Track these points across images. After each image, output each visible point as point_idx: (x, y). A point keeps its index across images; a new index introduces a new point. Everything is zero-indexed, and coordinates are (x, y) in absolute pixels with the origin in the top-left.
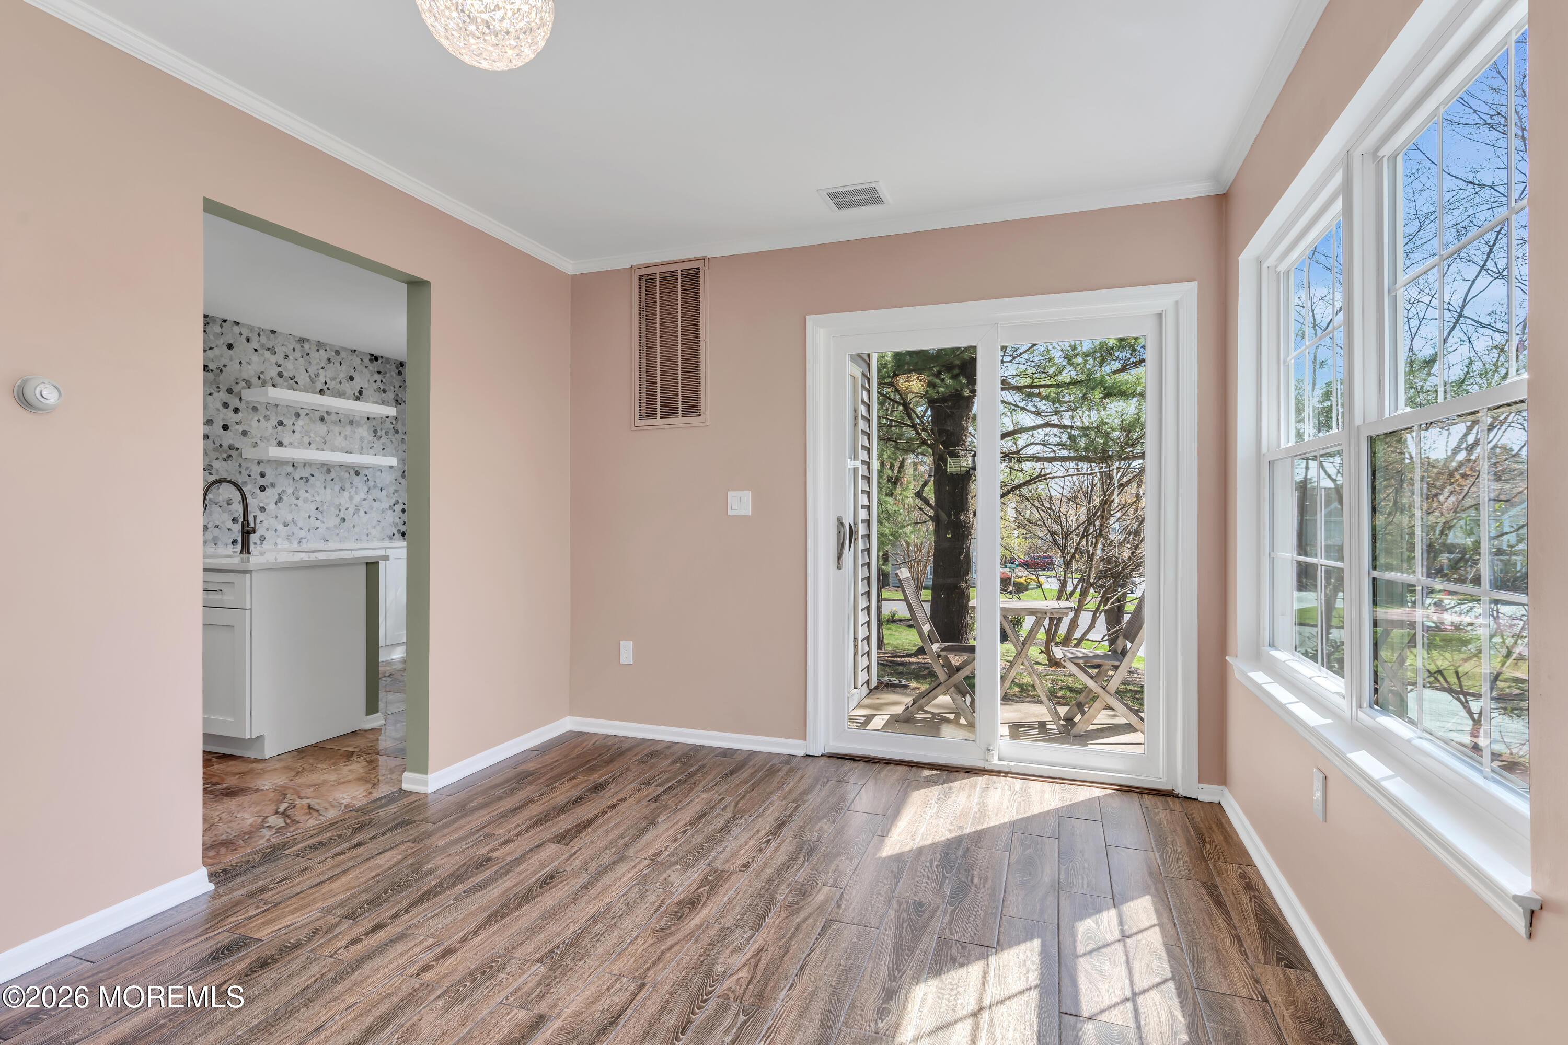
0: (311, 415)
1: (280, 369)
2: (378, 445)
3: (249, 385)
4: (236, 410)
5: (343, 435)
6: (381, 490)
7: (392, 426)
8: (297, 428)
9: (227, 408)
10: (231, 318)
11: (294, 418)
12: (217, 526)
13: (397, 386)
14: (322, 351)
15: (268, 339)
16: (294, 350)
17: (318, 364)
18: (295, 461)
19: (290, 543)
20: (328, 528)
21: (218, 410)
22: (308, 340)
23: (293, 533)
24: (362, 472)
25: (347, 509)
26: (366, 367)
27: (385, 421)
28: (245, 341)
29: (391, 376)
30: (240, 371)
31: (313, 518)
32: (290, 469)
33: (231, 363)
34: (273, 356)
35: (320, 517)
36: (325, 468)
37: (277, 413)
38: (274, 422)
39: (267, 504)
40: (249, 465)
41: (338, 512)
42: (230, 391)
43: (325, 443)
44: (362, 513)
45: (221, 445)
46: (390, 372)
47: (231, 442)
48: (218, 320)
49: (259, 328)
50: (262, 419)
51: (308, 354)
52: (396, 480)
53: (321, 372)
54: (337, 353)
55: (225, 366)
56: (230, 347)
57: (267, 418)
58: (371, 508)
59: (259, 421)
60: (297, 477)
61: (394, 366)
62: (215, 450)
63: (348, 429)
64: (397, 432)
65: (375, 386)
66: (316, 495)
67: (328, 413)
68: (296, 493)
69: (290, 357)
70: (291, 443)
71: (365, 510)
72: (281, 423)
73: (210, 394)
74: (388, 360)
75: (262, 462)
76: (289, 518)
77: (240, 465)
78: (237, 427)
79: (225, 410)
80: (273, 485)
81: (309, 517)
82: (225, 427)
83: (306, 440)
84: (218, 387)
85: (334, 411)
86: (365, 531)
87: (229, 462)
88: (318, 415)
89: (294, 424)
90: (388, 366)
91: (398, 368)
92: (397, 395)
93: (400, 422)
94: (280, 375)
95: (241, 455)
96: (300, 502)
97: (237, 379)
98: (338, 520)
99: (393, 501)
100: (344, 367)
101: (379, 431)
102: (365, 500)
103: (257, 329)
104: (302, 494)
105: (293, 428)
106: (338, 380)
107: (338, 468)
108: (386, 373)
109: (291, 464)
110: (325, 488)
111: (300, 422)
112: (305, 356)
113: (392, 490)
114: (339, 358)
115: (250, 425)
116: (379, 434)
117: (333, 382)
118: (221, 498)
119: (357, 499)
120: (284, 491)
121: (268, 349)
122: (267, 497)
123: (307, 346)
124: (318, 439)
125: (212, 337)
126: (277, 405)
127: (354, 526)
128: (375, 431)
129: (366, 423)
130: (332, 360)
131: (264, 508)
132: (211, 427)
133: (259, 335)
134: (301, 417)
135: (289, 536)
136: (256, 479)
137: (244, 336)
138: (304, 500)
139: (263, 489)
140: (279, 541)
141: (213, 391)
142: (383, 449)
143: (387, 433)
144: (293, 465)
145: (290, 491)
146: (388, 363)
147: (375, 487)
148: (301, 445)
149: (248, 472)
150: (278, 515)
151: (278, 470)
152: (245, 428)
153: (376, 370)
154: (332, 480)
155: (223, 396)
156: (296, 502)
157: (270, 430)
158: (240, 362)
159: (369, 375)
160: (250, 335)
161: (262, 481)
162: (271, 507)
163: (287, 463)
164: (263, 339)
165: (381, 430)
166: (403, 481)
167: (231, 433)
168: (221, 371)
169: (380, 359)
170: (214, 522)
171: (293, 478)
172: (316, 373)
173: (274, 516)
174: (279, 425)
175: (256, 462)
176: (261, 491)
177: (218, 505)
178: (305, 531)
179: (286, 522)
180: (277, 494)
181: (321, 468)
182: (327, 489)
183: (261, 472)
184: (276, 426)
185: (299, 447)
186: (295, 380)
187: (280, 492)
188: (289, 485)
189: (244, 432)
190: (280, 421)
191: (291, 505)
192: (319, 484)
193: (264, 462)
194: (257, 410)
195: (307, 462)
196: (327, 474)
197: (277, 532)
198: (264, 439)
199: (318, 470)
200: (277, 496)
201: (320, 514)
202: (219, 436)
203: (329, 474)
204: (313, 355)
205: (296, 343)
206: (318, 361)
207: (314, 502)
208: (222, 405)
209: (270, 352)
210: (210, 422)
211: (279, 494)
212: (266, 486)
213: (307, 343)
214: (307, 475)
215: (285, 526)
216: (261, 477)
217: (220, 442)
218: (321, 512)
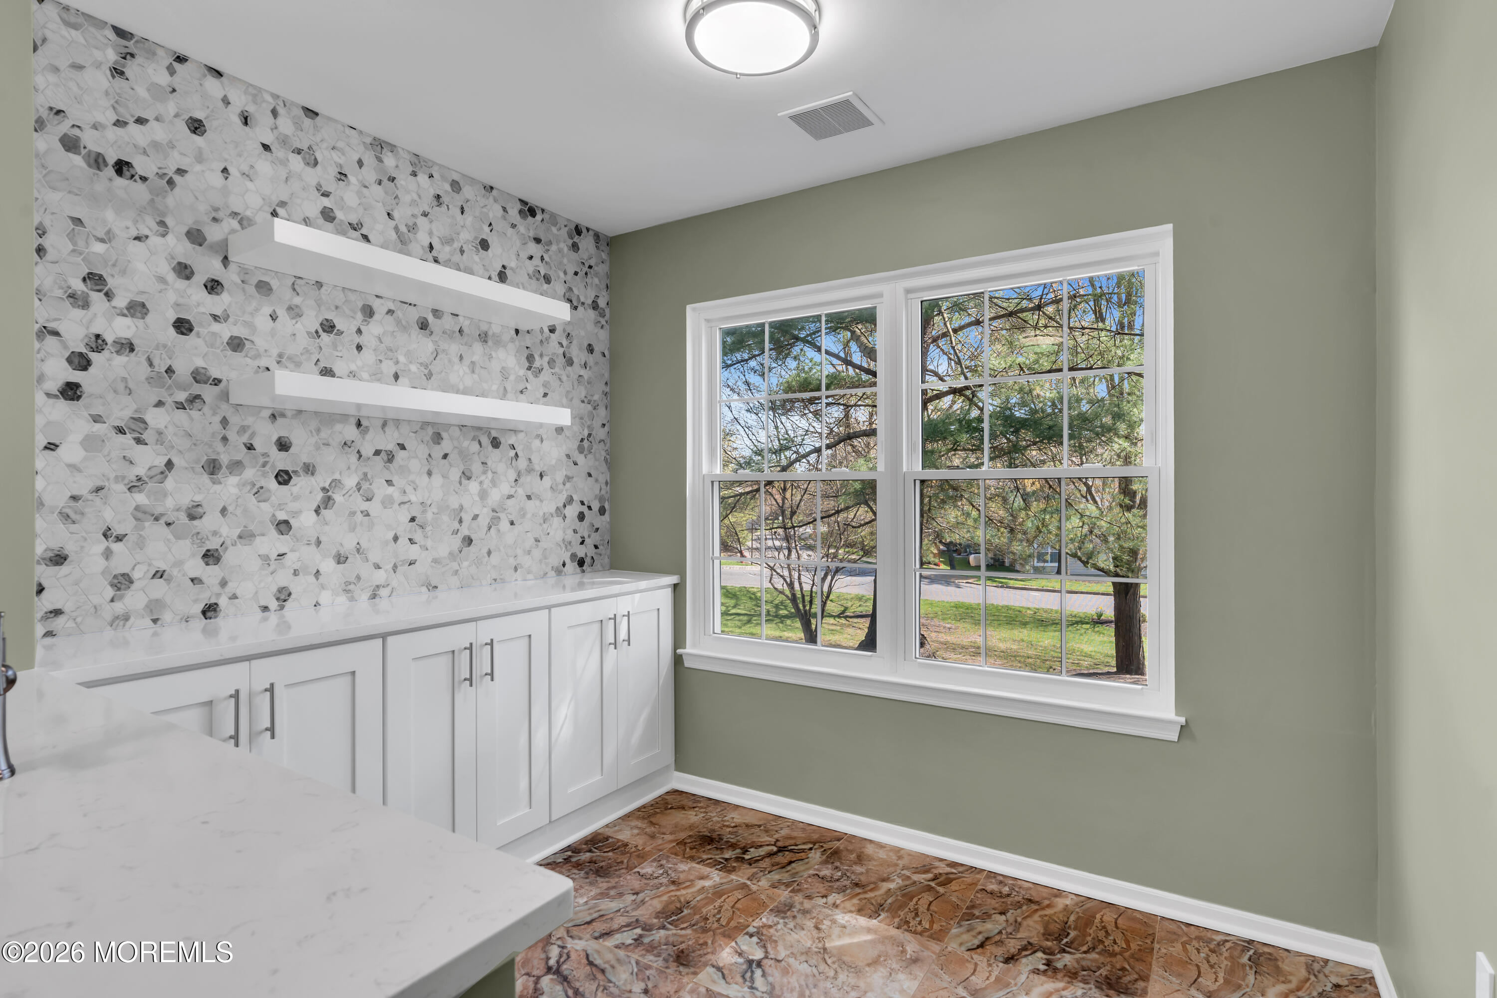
0: (399, 313)
1: (326, 202)
2: (535, 385)
3: (246, 224)
4: (213, 286)
5: (467, 361)
6: (541, 476)
7: (561, 351)
8: (367, 339)
9: (188, 278)
11: (360, 316)
12: (159, 574)
13: (571, 272)
14: (422, 178)
15: (298, 126)
16: (360, 163)
17: (413, 203)
18: (364, 413)
19: (352, 599)
20: (436, 561)
21: (162, 280)
22: (393, 148)
23: (358, 578)
24: (506, 440)
25: (475, 517)
26: (513, 226)
27: (548, 339)
28: (237, 121)
29: (560, 251)
30: (225, 191)
31: (403, 541)
32: (350, 432)
33: (198, 168)
34: (309, 170)
35: (418, 536)
36: (430, 431)
37: (319, 303)
38: (311, 322)
39: (296, 514)
40: (249, 421)
41: (456, 525)
42: (195, 237)
43: (429, 376)
44: (504, 525)
45: (170, 371)
46: (558, 242)
47: (200, 363)
48: (161, 52)
49: (276, 97)
50: (281, 313)
51: (392, 179)
52: (568, 456)
53: (422, 221)
54: (456, 186)
55: (181, 172)
56: (196, 127)
57: (295, 312)
58: (523, 513)
59: (274, 317)
60: (368, 451)
61: (564, 231)
62: (154, 381)
63: (477, 351)
64: (570, 362)
65: (530, 266)
66: (409, 489)
67: (436, 313)
68: (365, 486)
69: (352, 178)
70: (352, 375)
71: (512, 517)
73: (137, 238)
74: (554, 219)
75: (283, 415)
76: (349, 544)
77: (225, 422)
78: (216, 327)
79: (181, 284)
80: (309, 469)
81: (396, 539)
82: (183, 326)
83: (388, 368)
84: (162, 223)
85: (447, 307)
86: (512, 560)
87: (194, 413)
88: (414, 315)
89: (359, 331)
90: (554, 230)
91: (571, 238)
92: (570, 289)
93: (575, 342)
94: (328, 215)
95: (225, 396)
96: (374, 507)
97: (216, 210)
98: (457, 541)
99: (562, 498)
100: (468, 219)
101: (537, 357)
102: (510, 497)
103: (269, 98)
104: (380, 489)
105: (357, 339)
106: (457, 245)
107: (456, 432)
108: (550, 243)
109: (353, 421)
110: (429, 473)
111: (373, 329)
112: (385, 181)
113: (560, 477)
114: (458, 200)
115: (251, 326)
116: (537, 363)
117: (447, 249)
118: (170, 503)
119: (495, 496)
120: (336, 483)
121: (299, 151)
122: (296, 498)
123: (389, 161)
124: (413, 368)
125: (141, 91)
126: (319, 285)
127: (489, 553)
128: (530, 358)
129: (512, 340)
130: (445, 199)
131: (286, 522)
132: (140, 323)
133: (274, 113)
134: (377, 317)
135: (348, 583)
136: (265, 455)
137: (235, 109)
138: (383, 503)
139: (284, 478)
140: (325, 598)
141: (146, 232)
142: (545, 395)
143: (551, 363)
144: (359, 424)
145: (350, 481)
146: (555, 225)
147: (530, 470)
148: (376, 377)
149: (245, 438)
150: (322, 538)
151: (323, 435)
152: (240, 331)
153: (532, 234)
154: (445, 456)
155: (184, 250)
156: (365, 506)
157: (303, 341)
158: (225, 170)
159: (518, 243)
160: (251, 109)
161: (281, 461)
162: (305, 521)
163: (344, 418)
164: (285, 125)
165: (541, 356)
166: (580, 459)
167: (200, 342)
168: (171, 182)
169: (539, 212)
170: (150, 565)
171: (359, 452)
172: (411, 224)
173: (313, 540)
174: (324, 331)
175: (267, 413)
176: (280, 483)
177: (162, 521)
178: (386, 571)
179: (342, 552)
180: (319, 489)
181: (422, 428)
182: (433, 476)
183: (280, 438)
184: (317, 332)
185: (371, 381)
186: (364, 231)
187: (327, 485)
188: (349, 468)
189: (236, 341)
190: (327, 320)
191: (353, 513)
192: (415, 465)
193: (289, 414)
194: (271, 289)
195: (390, 415)
196: (434, 443)
197: (321, 578)
198: (289, 358)
199: (413, 435)
200: (320, 495)
201: (420, 531)
202: (165, 346)
203: (439, 444)
204: (403, 182)
205: (366, 148)
206: (415, 197)
207: (406, 506)
208: (174, 269)
209: (304, 159)
210: (137, 309)
211: (324, 489)
212: (294, 472)
213: (390, 154)
214: (391, 446)
215: (339, 563)
216: (280, 450)
217: (169, 362)
218: (422, 527)
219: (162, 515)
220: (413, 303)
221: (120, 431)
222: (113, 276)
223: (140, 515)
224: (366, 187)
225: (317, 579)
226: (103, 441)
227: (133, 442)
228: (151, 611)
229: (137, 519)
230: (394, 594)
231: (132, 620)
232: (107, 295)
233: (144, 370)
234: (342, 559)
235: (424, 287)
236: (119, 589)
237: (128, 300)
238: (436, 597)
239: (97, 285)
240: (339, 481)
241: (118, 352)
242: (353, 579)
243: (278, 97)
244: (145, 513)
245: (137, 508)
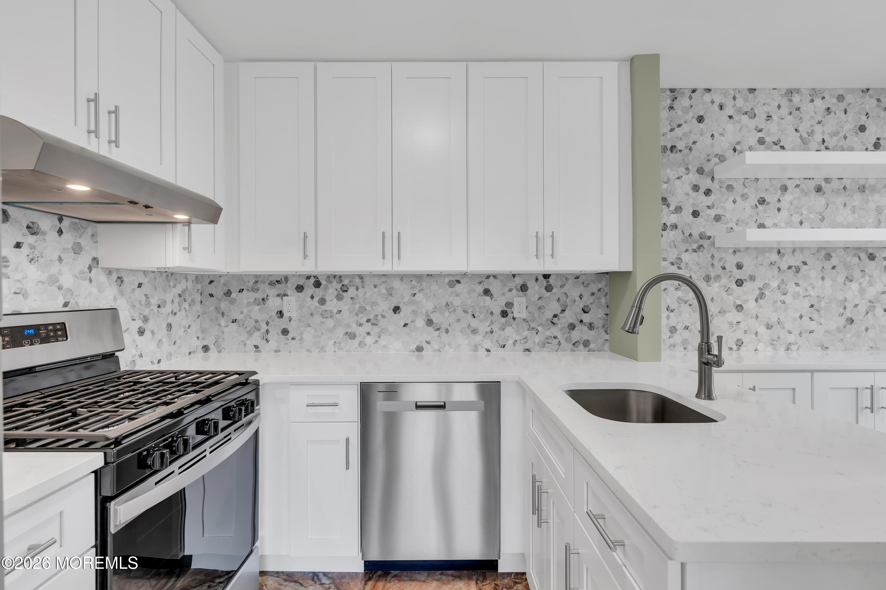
0: (803, 186)
1: (760, 135)
3: (722, 158)
4: (708, 192)
5: (849, 207)
8: (784, 204)
9: (697, 191)
10: (701, 85)
11: (779, 192)
12: (687, 328)
14: (818, 102)
15: (746, 100)
16: (779, 106)
17: (812, 118)
18: (782, 246)
19: (775, 349)
20: (827, 332)
21: (687, 194)
22: (798, 91)
23: (779, 338)
24: (880, 254)
25: (856, 306)
28: (717, 109)
30: (712, 145)
31: (806, 319)
32: (774, 257)
33: (701, 138)
34: (751, 120)
35: (815, 316)
36: (823, 253)
37: (757, 190)
38: (753, 200)
39: (746, 301)
40: (723, 255)
41: (842, 310)
42: (700, 171)
43: (823, 219)
45: (690, 235)
47: (702, 230)
48: (686, 91)
49: (735, 90)
50: (738, 199)
51: (798, 109)
53: (817, 127)
54: (841, 98)
55: (694, 143)
56: (701, 119)
57: (744, 197)
59: (734, 202)
60: (784, 267)
62: (685, 241)
63: (857, 199)
66: (810, 288)
67: (827, 180)
68: (783, 286)
69: (774, 117)
70: (775, 225)
72: (762, 201)
73: (678, 178)
75: (739, 251)
76: (773, 318)
77: (713, 257)
78: (709, 212)
79: (695, 194)
80: (752, 278)
81: (801, 317)
82: (695, 214)
83: (796, 218)
84: (687, 169)
85: (835, 175)
87: (700, 254)
88: (812, 184)
89: (779, 200)
94: (761, 141)
95: (713, 244)
96: (788, 299)
97: (708, 156)
98: (842, 321)
100: (850, 115)
103: (731, 92)
104: (791, 288)
105: (778, 205)
106: (842, 135)
109: (776, 251)
110: (823, 278)
111: (788, 197)
112: (794, 112)
114: (843, 106)
115: (724, 208)
117: (835, 139)
118: (690, 296)
119: (872, 292)
120: (766, 285)
121: (746, 113)
122: (746, 293)
123: (796, 99)
124: (812, 216)
125: (680, 113)
126: (757, 180)
127: (867, 329)
130: (833, 109)
131: (741, 306)
132: (679, 215)
133: (734, 98)
134: (788, 191)
135: (773, 340)
136: (731, 272)
137: (717, 104)
138: (793, 296)
139: (740, 283)
140: (760, 347)
141: (681, 174)
144: (779, 252)
145: (774, 284)
148: (789, 224)
149: (721, 264)
150: (759, 315)
151: (760, 259)
152: (719, 212)
154: (834, 268)
155: (693, 177)
156: (783, 298)
157: (749, 211)
158: (712, 135)
160: (723, 101)
161: (738, 274)
162: (750, 305)
163: (771, 249)
167: (702, 220)
168: (691, 149)
170: (683, 323)
171: (779, 268)
172: (810, 131)
173: (754, 315)
174: (760, 204)
175: (731, 251)
176: (738, 286)
177: (688, 304)
178: (795, 335)
179: (770, 323)
180: (757, 289)
181: (818, 251)
182: (825, 280)
183: (738, 263)
184: (756, 205)
185: (786, 228)
186: (781, 144)
187: (761, 286)
188: (773, 277)
189: (718, 217)
190: (761, 198)
191: (776, 302)
192: (813, 274)
193: (742, 250)
194: (733, 188)
195: (798, 246)
196: (826, 260)
197: (758, 336)
198: (742, 221)
199: (812, 256)
200: (758, 292)
201: (816, 313)
202: (688, 224)
203: (829, 260)
204: (805, 108)
205: (782, 97)
206: (813, 114)
207: (808, 298)
208: (692, 188)
209: (749, 116)
210: (678, 209)
211: (760, 289)
212: (744, 280)
213: (797, 95)
214: (798, 263)
215: (768, 328)
216: (738, 269)
217: (690, 231)
218: (818, 311)
219: (688, 301)
220: (811, 177)
221: (672, 264)
222: (670, 197)
223: (680, 301)
224: (782, 119)
225: (756, 337)
226: (666, 269)
227: (677, 268)
228: (683, 344)
229: (678, 303)
230: (800, 349)
231: (676, 347)
232: (668, 206)
233: (681, 236)
234: (770, 327)
235: (818, 167)
236: (672, 333)
237: (675, 206)
238: (828, 354)
239: (664, 202)
240: (768, 284)
241: (671, 230)
242: (775, 338)
243: (736, 89)
244: (681, 300)
245: (678, 298)
